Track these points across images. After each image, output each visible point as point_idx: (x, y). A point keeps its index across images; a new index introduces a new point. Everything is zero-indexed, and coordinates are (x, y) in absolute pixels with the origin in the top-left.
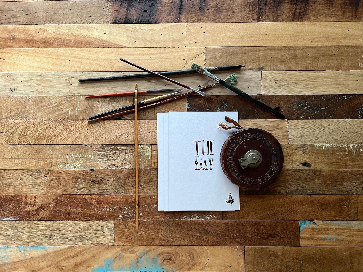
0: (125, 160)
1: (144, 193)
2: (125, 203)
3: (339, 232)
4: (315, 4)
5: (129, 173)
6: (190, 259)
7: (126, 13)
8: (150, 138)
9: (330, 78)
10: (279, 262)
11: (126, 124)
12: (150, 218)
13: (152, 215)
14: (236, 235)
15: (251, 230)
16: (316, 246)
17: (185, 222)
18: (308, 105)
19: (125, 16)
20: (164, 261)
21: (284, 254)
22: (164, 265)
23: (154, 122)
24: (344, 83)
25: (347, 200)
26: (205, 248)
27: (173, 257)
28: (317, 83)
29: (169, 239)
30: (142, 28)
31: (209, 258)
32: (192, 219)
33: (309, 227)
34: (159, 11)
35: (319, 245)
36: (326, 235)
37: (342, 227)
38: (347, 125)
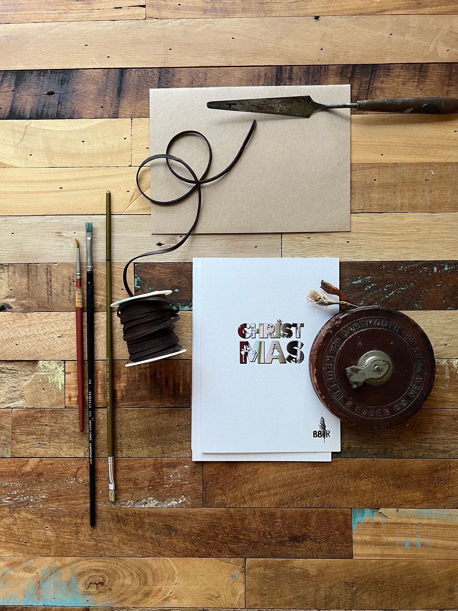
0: (15, 391)
1: (50, 457)
2: (13, 475)
3: (428, 530)
4: (390, 78)
5: (20, 417)
6: (140, 584)
7: (12, 98)
8: (62, 349)
9: (417, 227)
10: (311, 589)
11: (14, 321)
12: (62, 503)
13: (67, 499)
14: (228, 536)
15: (258, 527)
16: (384, 558)
17: (130, 512)
18: (372, 281)
19: (10, 104)
20: (89, 587)
21: (321, 573)
22: (90, 594)
23: (68, 316)
24: (444, 237)
25: (445, 469)
26: (169, 562)
27: (107, 580)
28: (391, 237)
29: (99, 545)
30: (44, 127)
31: (176, 581)
32: (143, 505)
33: (371, 521)
34: (77, 93)
35: (390, 555)
36: (403, 536)
37: (434, 522)
38: (449, 321)
